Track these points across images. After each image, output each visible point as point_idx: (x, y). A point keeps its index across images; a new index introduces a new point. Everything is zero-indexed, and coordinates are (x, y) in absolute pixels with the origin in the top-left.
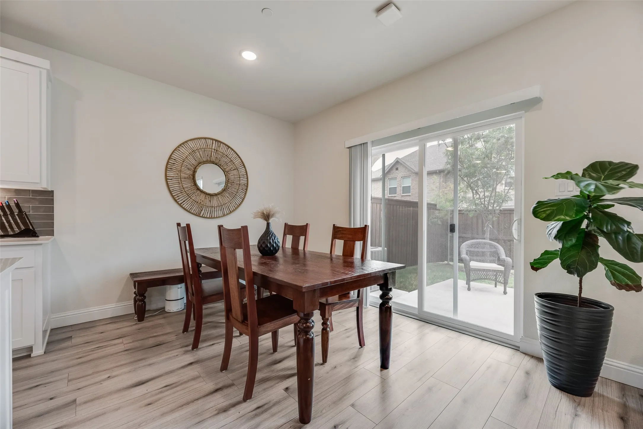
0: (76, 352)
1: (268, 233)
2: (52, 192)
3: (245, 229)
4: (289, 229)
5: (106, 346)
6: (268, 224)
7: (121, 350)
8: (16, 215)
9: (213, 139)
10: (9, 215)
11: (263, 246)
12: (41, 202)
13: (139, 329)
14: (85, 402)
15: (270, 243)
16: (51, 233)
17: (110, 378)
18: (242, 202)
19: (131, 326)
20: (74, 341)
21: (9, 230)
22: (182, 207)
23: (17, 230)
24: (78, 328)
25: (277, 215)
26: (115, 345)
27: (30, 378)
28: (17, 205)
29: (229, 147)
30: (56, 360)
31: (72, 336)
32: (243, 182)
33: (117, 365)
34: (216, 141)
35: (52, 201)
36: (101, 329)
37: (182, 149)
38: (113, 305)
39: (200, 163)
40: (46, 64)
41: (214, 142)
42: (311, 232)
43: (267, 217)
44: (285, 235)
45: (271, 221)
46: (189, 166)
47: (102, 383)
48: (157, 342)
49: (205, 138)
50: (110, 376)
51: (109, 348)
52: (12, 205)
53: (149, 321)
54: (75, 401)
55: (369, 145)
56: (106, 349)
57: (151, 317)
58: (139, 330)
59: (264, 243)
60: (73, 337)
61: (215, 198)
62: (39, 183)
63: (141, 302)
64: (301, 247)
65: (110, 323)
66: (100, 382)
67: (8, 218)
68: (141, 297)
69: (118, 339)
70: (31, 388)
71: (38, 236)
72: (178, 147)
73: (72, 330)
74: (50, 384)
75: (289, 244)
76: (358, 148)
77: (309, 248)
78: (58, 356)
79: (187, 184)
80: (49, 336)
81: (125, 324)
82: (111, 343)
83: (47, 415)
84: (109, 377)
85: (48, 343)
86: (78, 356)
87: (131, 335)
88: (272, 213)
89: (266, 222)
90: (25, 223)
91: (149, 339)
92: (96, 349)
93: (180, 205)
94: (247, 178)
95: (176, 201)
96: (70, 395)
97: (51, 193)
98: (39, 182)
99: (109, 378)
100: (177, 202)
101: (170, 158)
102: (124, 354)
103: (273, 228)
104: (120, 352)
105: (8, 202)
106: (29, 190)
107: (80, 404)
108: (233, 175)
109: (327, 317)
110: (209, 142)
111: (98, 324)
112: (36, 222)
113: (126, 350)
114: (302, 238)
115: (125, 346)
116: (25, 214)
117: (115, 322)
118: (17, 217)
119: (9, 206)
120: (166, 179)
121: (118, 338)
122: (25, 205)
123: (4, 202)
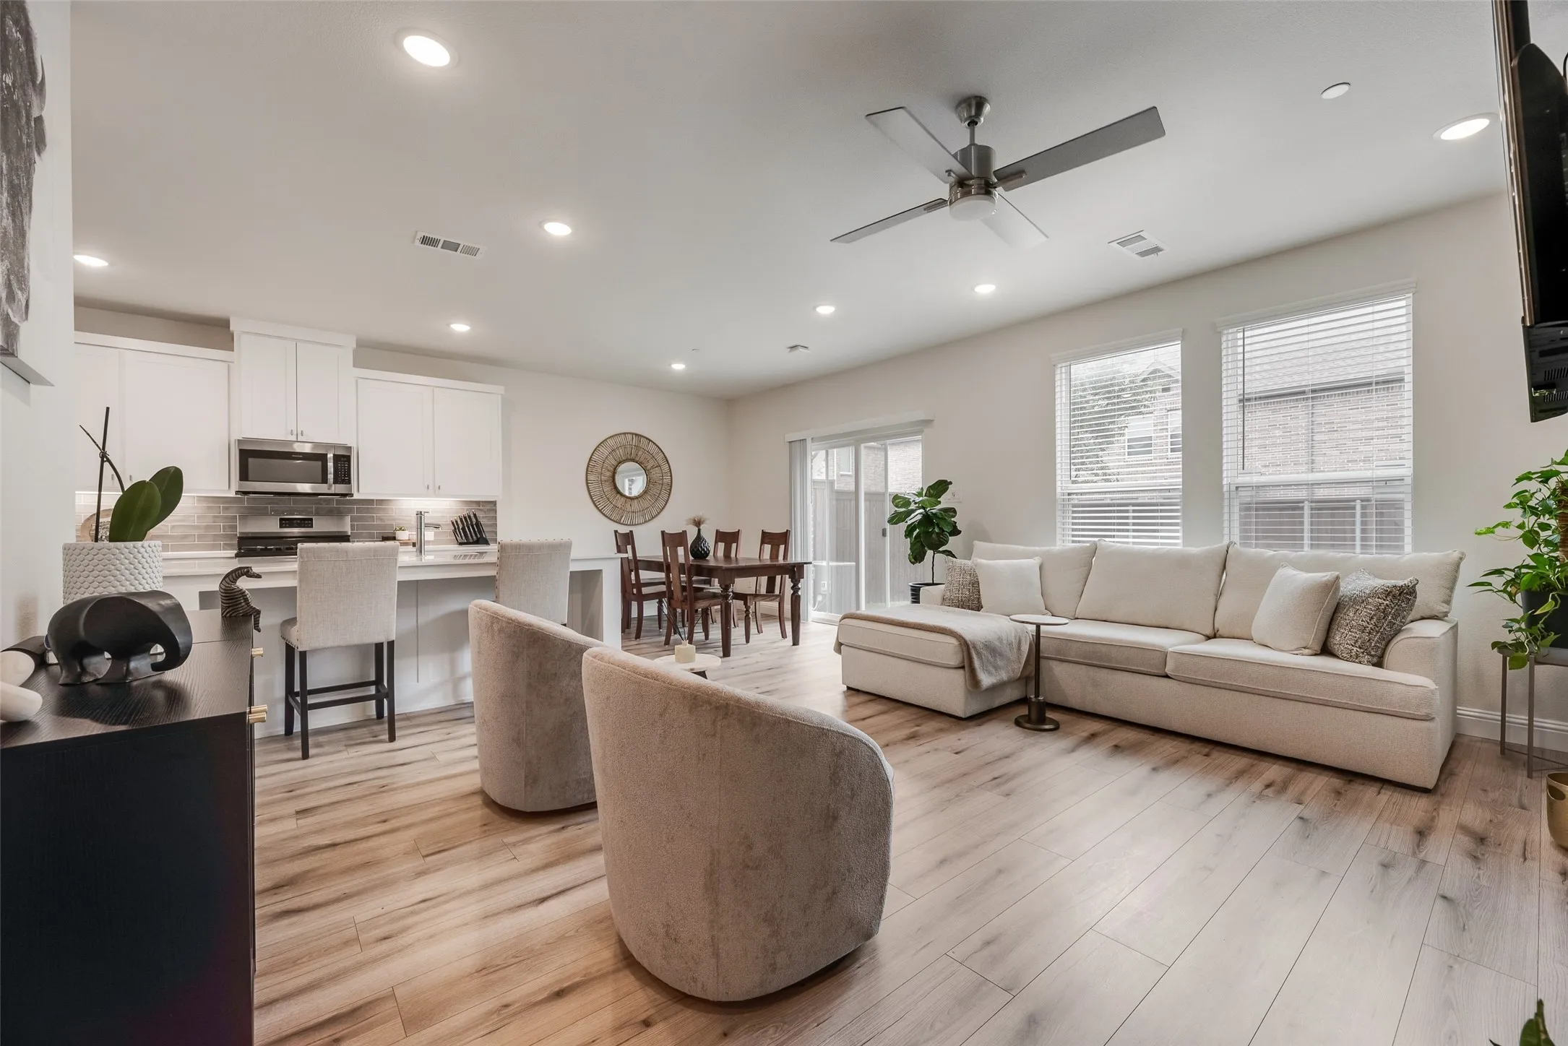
1: (699, 538)
2: (497, 501)
3: (684, 532)
4: (721, 536)
6: (699, 530)
8: (473, 524)
9: (633, 434)
11: (695, 550)
12: (490, 511)
15: (701, 547)
16: (494, 540)
18: (666, 505)
21: (469, 537)
22: (602, 513)
23: (473, 539)
25: (707, 522)
28: (475, 515)
29: (650, 440)
32: (667, 479)
34: (636, 435)
35: (495, 510)
37: (601, 449)
39: (620, 463)
40: (500, 389)
41: (634, 436)
42: (742, 538)
43: (698, 523)
44: (716, 542)
45: (702, 527)
46: (609, 468)
49: (625, 434)
52: (471, 515)
55: (809, 441)
59: (696, 547)
61: (635, 501)
64: (733, 555)
71: (485, 543)
72: (598, 447)
75: (720, 553)
76: (798, 444)
77: (740, 556)
79: (608, 488)
88: (702, 520)
89: (697, 529)
90: (479, 532)
93: (600, 511)
94: (671, 476)
95: (596, 506)
97: (495, 503)
98: (486, 495)
100: (598, 508)
101: (590, 460)
103: (703, 534)
106: (482, 501)
108: (656, 474)
109: (749, 604)
110: (630, 436)
112: (486, 531)
114: (734, 545)
116: (478, 523)
118: (474, 526)
119: (469, 517)
120: (587, 483)
122: (479, 515)
123: (465, 513)
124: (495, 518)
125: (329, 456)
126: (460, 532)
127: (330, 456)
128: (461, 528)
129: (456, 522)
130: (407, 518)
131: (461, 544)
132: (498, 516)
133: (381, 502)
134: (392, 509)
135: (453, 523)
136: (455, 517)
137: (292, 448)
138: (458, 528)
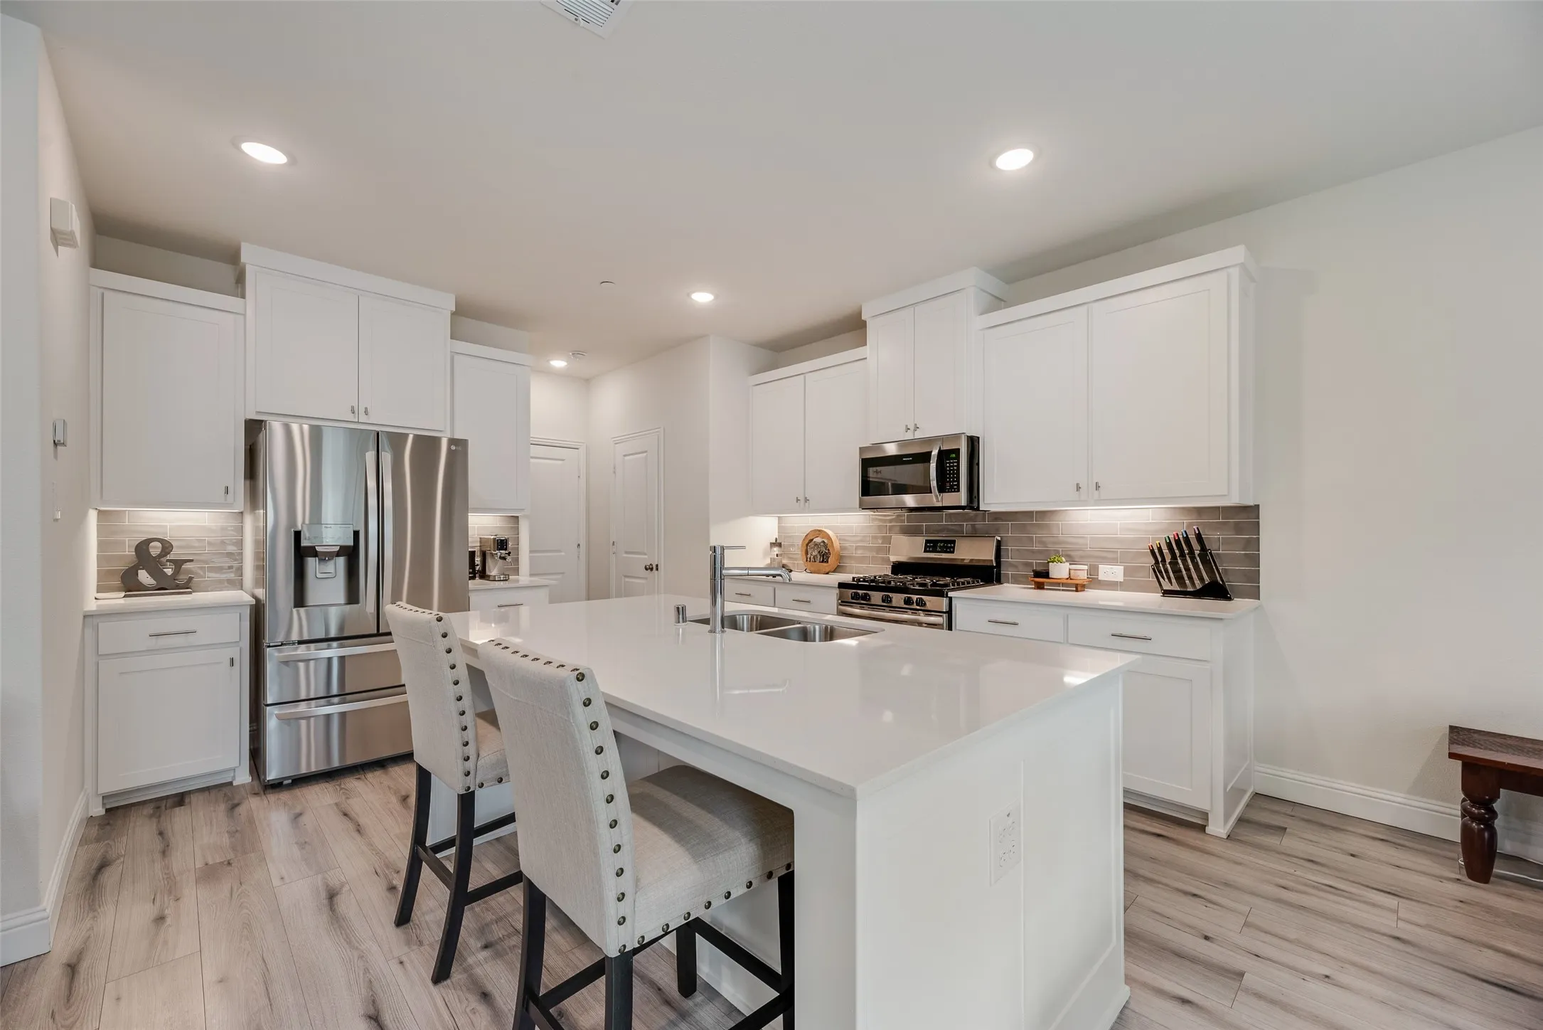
0: (1284, 869)
2: (1257, 506)
5: (1351, 896)
7: (1383, 930)
8: (1196, 555)
10: (1187, 556)
12: (1238, 529)
13: (1461, 901)
14: (1259, 996)
16: (1255, 594)
17: (1330, 981)
19: (1441, 878)
20: (1288, 843)
21: (1187, 582)
23: (1198, 585)
24: (1305, 817)
26: (1374, 905)
27: (1192, 873)
28: (1199, 537)
30: (1240, 864)
31: (1286, 829)
33: (1356, 958)
35: (1256, 527)
36: (1355, 844)
38: (1399, 797)
47: (1307, 978)
48: (1509, 976)
50: (1332, 976)
51: (1356, 904)
52: (1192, 537)
53: (1509, 896)
54: (1241, 975)
56: (1348, 902)
57: (1522, 887)
58: (1459, 904)
60: (1288, 830)
62: (1225, 495)
63: (1478, 824)
65: (1382, 840)
66: (1304, 973)
67: (1186, 560)
68: (1479, 809)
69: (1387, 895)
70: (1186, 893)
71: (1230, 599)
73: (1293, 814)
74: (1215, 907)
78: (1246, 857)
80: (1248, 806)
81: (1424, 863)
82: (1365, 893)
83: (1188, 963)
84: (1327, 977)
85: (1241, 821)
86: (1283, 882)
87: (1431, 905)
90: (1210, 572)
91: (1482, 949)
92: (1323, 887)
96: (1239, 957)
97: (1253, 510)
98: (1226, 493)
99: (1326, 980)
102: (1388, 946)
104: (1378, 933)
105: (1185, 532)
106: (1218, 508)
107: (1247, 991)
111: (1350, 828)
112: (1230, 570)
113: (1398, 938)
115: (1401, 924)
116: (1211, 553)
117: (1397, 845)
118: (1198, 559)
119: (1187, 540)
121: (1389, 893)
122: (1211, 536)
123: (1181, 532)
124: (1256, 543)
125: (933, 453)
126: (1167, 571)
127: (935, 453)
128: (1168, 561)
129: (1160, 549)
130: (1080, 541)
131: (1167, 593)
132: (1261, 537)
133: (1042, 514)
134: (1058, 524)
135: (1152, 552)
136: (1160, 540)
137: (883, 450)
138: (1164, 560)
